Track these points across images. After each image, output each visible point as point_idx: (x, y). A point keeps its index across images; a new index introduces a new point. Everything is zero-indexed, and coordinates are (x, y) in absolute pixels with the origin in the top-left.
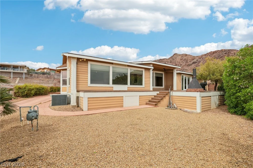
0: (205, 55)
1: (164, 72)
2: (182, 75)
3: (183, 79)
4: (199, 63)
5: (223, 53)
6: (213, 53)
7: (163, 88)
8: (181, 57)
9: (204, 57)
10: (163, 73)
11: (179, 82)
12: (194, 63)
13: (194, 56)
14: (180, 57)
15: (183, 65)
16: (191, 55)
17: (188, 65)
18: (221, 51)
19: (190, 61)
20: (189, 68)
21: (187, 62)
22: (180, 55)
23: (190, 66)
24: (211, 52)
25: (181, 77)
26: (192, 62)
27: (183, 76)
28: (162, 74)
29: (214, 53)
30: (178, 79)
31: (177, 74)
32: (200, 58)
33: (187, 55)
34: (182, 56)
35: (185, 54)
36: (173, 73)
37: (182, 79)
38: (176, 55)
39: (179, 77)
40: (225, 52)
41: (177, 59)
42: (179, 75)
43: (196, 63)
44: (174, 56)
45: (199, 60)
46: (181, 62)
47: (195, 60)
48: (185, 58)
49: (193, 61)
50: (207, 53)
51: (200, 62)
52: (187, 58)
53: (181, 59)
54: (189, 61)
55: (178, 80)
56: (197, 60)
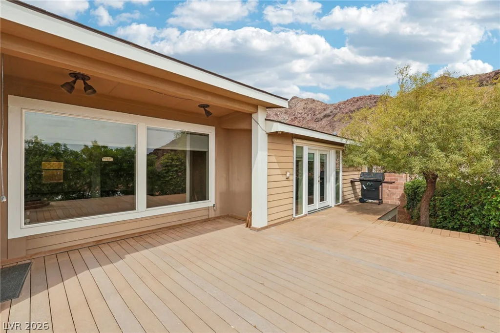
0: (344, 103)
1: (214, 128)
2: (297, 142)
3: (299, 162)
4: (334, 117)
5: (371, 101)
6: (356, 99)
7: (208, 209)
8: (304, 103)
9: (342, 106)
10: (210, 131)
11: (284, 178)
12: (325, 116)
13: (326, 104)
14: (302, 104)
15: (308, 119)
16: (321, 102)
17: (316, 120)
18: (369, 98)
19: (319, 113)
20: (318, 126)
21: (314, 115)
22: (302, 100)
23: (320, 123)
24: (354, 98)
25: (290, 154)
26: (322, 115)
27: (302, 148)
28: (207, 135)
29: (358, 101)
30: (276, 166)
31: (272, 135)
32: (336, 109)
33: (314, 100)
34: (306, 102)
35: (311, 99)
36: (250, 131)
37: (297, 162)
38: (296, 99)
39: (281, 153)
40: (375, 100)
41: (297, 107)
42: (282, 145)
43: (330, 116)
44: (293, 101)
45: (334, 111)
46: (304, 113)
47: (328, 112)
48: (311, 105)
49: (325, 113)
50: (347, 100)
51: (336, 114)
52: (314, 107)
53: (304, 108)
54: (317, 112)
55: (278, 172)
56: (331, 112)
